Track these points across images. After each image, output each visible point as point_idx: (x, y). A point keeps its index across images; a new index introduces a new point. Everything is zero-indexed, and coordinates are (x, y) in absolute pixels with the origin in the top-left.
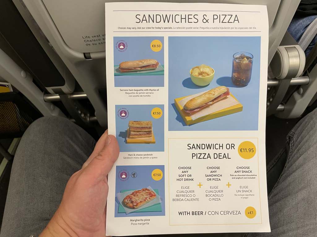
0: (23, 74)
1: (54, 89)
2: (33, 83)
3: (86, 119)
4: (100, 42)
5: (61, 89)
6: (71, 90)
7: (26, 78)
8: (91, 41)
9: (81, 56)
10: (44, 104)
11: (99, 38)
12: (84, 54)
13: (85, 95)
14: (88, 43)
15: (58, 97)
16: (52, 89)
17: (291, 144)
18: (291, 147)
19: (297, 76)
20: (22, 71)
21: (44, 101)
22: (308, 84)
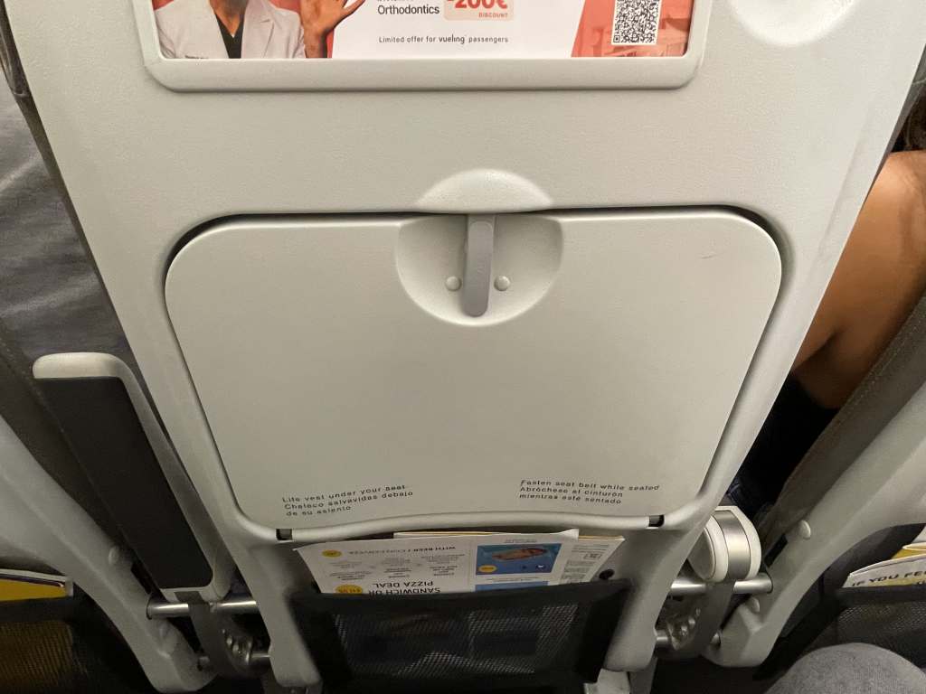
0: (112, 555)
1: (181, 592)
2: (131, 573)
3: (241, 658)
4: (321, 509)
5: (196, 592)
6: (218, 593)
7: (115, 565)
8: (300, 507)
9: (270, 535)
10: (143, 623)
11: (321, 501)
12: (278, 531)
13: (253, 603)
14: (292, 510)
15: (186, 606)
16: (175, 592)
19: (749, 576)
20: (112, 546)
21: (145, 615)
22: (770, 592)
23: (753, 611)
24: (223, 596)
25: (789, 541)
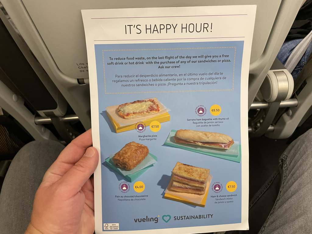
0: (14, 97)
1: (46, 112)
2: (24, 106)
5: (52, 112)
6: (62, 113)
7: (17, 101)
8: (85, 68)
9: (75, 82)
10: (34, 126)
12: (78, 80)
13: (77, 118)
14: (82, 69)
15: (50, 119)
16: (44, 112)
17: (285, 168)
18: (285, 170)
20: (13, 94)
21: (35, 124)
22: (296, 106)
23: (288, 115)
24: (64, 114)
25: (307, 82)
